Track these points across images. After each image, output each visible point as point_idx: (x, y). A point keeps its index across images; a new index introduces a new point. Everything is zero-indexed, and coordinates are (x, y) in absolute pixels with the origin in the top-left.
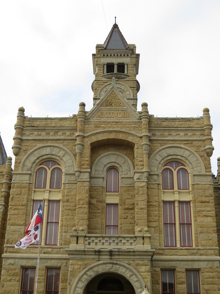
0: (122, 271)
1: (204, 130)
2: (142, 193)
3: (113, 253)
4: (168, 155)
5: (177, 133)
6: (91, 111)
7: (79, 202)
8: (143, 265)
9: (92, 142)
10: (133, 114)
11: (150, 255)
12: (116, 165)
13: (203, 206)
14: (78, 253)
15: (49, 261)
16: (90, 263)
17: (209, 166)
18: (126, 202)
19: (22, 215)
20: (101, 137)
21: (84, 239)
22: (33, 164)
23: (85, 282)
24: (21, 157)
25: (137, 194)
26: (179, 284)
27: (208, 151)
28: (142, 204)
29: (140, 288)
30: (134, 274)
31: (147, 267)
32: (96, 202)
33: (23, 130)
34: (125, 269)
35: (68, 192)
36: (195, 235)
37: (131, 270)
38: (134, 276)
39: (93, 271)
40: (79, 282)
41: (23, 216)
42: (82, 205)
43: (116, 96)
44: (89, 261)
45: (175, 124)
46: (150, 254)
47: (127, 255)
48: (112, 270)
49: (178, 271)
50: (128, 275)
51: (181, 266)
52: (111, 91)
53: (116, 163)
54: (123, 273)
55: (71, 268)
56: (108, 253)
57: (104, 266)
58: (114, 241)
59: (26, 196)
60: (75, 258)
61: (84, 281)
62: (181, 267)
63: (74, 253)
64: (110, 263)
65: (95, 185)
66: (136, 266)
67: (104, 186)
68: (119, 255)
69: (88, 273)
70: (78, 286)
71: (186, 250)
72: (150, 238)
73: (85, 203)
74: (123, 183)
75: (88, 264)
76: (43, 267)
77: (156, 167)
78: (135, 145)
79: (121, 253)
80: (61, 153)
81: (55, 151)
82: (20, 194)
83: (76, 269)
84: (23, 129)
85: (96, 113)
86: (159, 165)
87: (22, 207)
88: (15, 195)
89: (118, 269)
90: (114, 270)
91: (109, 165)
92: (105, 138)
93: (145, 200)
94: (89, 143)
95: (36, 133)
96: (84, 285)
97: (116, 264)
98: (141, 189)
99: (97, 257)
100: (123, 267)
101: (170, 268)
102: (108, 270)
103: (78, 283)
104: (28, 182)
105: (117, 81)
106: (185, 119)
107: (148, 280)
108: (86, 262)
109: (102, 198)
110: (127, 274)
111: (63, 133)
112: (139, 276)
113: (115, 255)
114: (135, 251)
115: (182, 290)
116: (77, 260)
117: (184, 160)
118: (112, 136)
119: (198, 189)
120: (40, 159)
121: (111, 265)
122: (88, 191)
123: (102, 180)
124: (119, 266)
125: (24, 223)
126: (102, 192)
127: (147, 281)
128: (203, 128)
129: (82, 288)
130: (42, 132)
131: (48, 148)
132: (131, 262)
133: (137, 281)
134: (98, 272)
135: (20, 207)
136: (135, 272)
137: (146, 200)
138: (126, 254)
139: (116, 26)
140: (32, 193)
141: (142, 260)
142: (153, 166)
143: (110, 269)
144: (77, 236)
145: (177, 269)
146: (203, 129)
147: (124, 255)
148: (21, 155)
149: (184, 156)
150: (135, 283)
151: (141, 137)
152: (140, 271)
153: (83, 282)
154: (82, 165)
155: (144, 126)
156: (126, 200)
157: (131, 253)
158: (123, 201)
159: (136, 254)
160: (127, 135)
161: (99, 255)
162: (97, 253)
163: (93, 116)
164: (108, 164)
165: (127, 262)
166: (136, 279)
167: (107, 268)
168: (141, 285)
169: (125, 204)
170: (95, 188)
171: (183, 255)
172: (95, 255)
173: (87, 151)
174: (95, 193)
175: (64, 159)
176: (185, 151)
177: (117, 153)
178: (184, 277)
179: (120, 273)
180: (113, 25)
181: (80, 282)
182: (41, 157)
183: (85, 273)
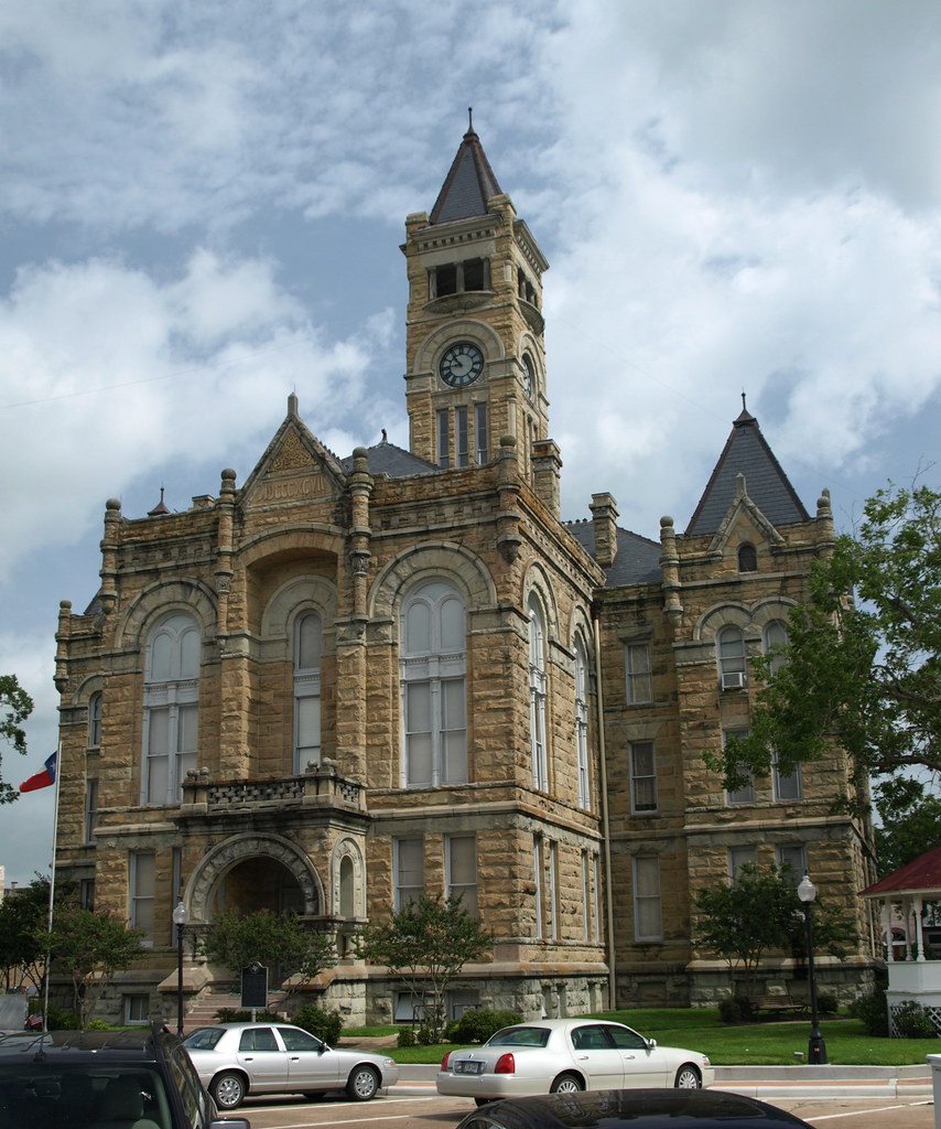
3: (257, 817)
7: (225, 705)
8: (315, 838)
9: (249, 563)
10: (334, 481)
11: (327, 817)
12: (314, 606)
14: (195, 822)
20: (267, 549)
21: (208, 792)
22: (142, 628)
25: (340, 676)
28: (350, 696)
32: (271, 697)
33: (116, 552)
34: (281, 847)
35: (210, 684)
37: (292, 851)
39: (224, 857)
40: (199, 880)
42: (231, 711)
43: (299, 441)
44: (215, 837)
45: (434, 490)
46: (327, 813)
47: (285, 819)
52: (287, 431)
53: (313, 601)
56: (249, 819)
58: (249, 792)
59: (130, 703)
61: (207, 878)
64: (253, 839)
65: (269, 660)
67: (288, 659)
68: (269, 820)
70: (197, 888)
73: (237, 706)
79: (270, 817)
82: (120, 699)
83: (193, 854)
84: (117, 550)
85: (256, 491)
86: (395, 596)
88: (110, 702)
90: (261, 851)
91: (301, 608)
92: (276, 549)
93: (356, 687)
95: (143, 556)
98: (347, 661)
99: (229, 827)
102: (249, 853)
103: (197, 882)
105: (463, 314)
109: (285, 687)
110: (286, 858)
111: (195, 548)
113: (262, 820)
116: (195, 837)
118: (289, 543)
121: (255, 842)
122: (243, 679)
123: (283, 645)
124: (271, 844)
126: (285, 673)
128: (496, 489)
129: (205, 891)
130: (155, 551)
131: (168, 589)
132: (292, 833)
137: (359, 687)
138: (282, 817)
139: (471, 139)
140: (143, 692)
141: (315, 827)
142: (382, 603)
143: (253, 850)
153: (206, 880)
158: (326, 690)
160: (321, 535)
161: (232, 823)
162: (228, 820)
164: (297, 605)
167: (250, 849)
170: (271, 665)
172: (225, 824)
174: (270, 677)
175: (200, 608)
177: (315, 578)
179: (272, 857)
180: (464, 137)
181: (201, 881)
182: (158, 611)
183: (209, 862)
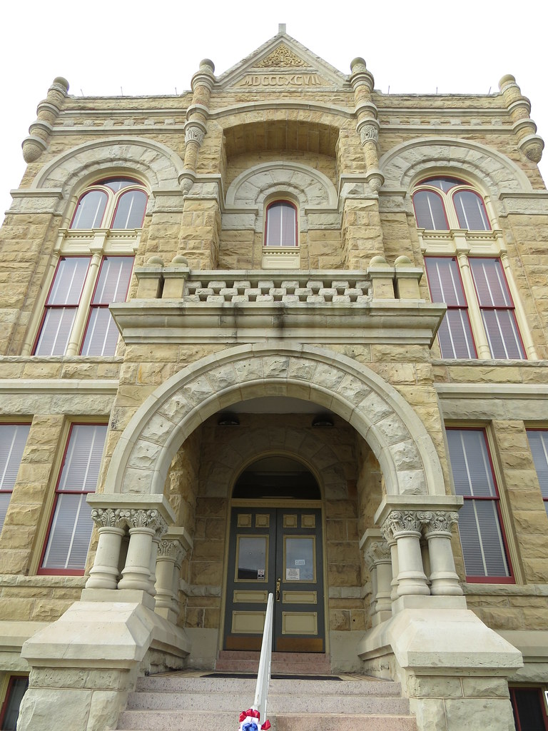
0: (322, 378)
1: (509, 114)
2: (367, 222)
3: (290, 318)
4: (425, 158)
5: (442, 120)
6: (228, 72)
7: (185, 243)
8: (404, 359)
9: (227, 126)
10: (331, 78)
11: (427, 327)
13: (542, 261)
14: (158, 319)
15: (78, 399)
16: (200, 355)
17: (538, 178)
18: (320, 262)
19: (18, 281)
20: (251, 118)
21: (185, 287)
22: (71, 178)
23: (176, 420)
24: (41, 164)
25: (352, 225)
26: (512, 467)
27: (530, 147)
28: (370, 246)
29: (403, 439)
30: (372, 388)
31: (420, 366)
32: (235, 262)
33: (57, 116)
34: (335, 371)
35: (159, 230)
36: (532, 334)
37: (358, 376)
38: (373, 395)
39: (212, 381)
40: (154, 418)
41: (19, 284)
42: (193, 248)
43: (289, 52)
44: (195, 348)
46: (427, 320)
47: (341, 326)
48: (284, 375)
49: (501, 426)
50: (351, 393)
51: (508, 411)
52: (277, 43)
53: (290, 184)
54: (329, 385)
55: (126, 372)
56: (271, 319)
57: (255, 363)
59: (38, 241)
60: (145, 338)
61: (172, 414)
62: (510, 416)
63: (142, 319)
64: (278, 353)
65: (235, 228)
66: (378, 364)
67: (258, 230)
68: (311, 326)
69: (193, 387)
70: (147, 433)
71: (517, 368)
72: (419, 280)
73: (203, 245)
74: (309, 223)
75: (194, 358)
76: (55, 416)
77: (397, 180)
78: (341, 131)
79: (318, 318)
80: (148, 156)
81: (133, 152)
82: (24, 235)
83: (146, 375)
84: (57, 113)
85: (239, 79)
86: (403, 177)
87: (23, 265)
88: (7, 238)
89: (308, 373)
90: (294, 374)
91: (273, 190)
92: (262, 119)
93: (376, 237)
94: (221, 128)
95: (89, 122)
96: (172, 427)
97: (302, 355)
98: (363, 213)
99: (229, 332)
100: (326, 367)
101: (472, 418)
102: (269, 376)
103: (148, 423)
104: (52, 210)
106: (459, 95)
107: (431, 410)
108: (186, 350)
109: (251, 254)
110: (346, 388)
111: (156, 121)
112: (394, 395)
113: (296, 325)
114: (370, 310)
115: (527, 486)
116: (154, 346)
117: (469, 169)
118: (280, 116)
119: (518, 224)
120: (93, 169)
121: (282, 359)
122: (212, 220)
123: (252, 216)
124: (313, 363)
125: (18, 301)
126: (254, 243)
127: (428, 414)
128: (507, 108)
129: (164, 441)
130: (105, 120)
131: (116, 147)
132: (358, 350)
133: (385, 415)
134: (230, 384)
135: (16, 265)
136: (378, 380)
137: (381, 238)
138: (337, 320)
140: (58, 236)
141: (401, 342)
142: (390, 179)
143: (276, 373)
144: (162, 274)
145: (498, 422)
146: (508, 112)
147: (332, 326)
148: (42, 160)
149: (467, 159)
150: (380, 420)
151: (354, 116)
152: (395, 379)
153: (169, 419)
154: (198, 168)
155: (361, 94)
156: (320, 258)
157: (358, 319)
158: (311, 260)
159: (375, 320)
160: (318, 112)
161: (236, 326)
162: (229, 319)
163: (233, 83)
164: (271, 186)
165: (342, 349)
166: (380, 407)
167: (267, 371)
168: (405, 428)
169: (317, 265)
170: (235, 232)
171: (509, 381)
172: (222, 325)
173: (215, 144)
174: (233, 243)
175: (154, 166)
176: (468, 151)
178: (525, 446)
179: (317, 386)
181: (157, 420)
182: (96, 166)
183: (180, 387)
